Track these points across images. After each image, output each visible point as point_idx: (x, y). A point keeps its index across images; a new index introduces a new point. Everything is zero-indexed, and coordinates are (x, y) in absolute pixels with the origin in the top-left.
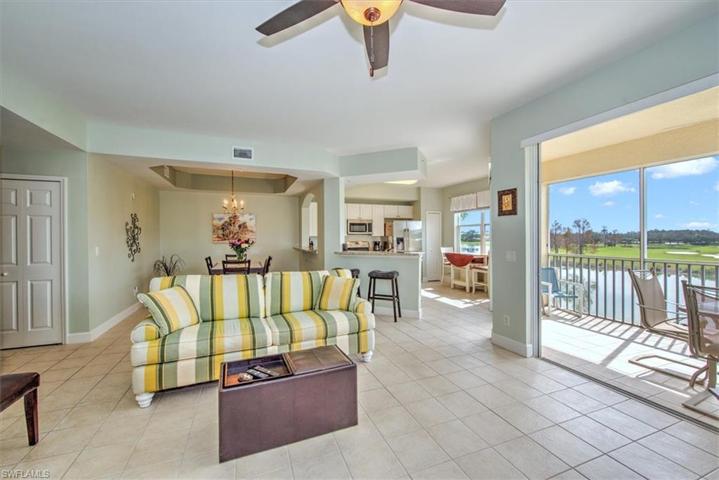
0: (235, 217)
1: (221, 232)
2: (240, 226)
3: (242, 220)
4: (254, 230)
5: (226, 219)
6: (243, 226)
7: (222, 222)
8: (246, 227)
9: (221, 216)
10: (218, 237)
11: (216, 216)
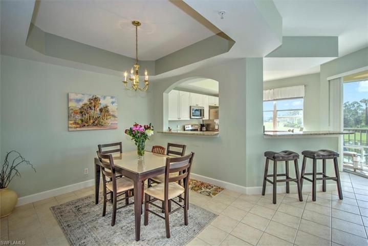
0: (96, 99)
1: (79, 117)
2: (101, 110)
3: (103, 102)
4: (116, 114)
5: (86, 101)
6: (104, 110)
7: (81, 104)
8: (108, 111)
9: (79, 97)
10: (75, 123)
11: (72, 96)
